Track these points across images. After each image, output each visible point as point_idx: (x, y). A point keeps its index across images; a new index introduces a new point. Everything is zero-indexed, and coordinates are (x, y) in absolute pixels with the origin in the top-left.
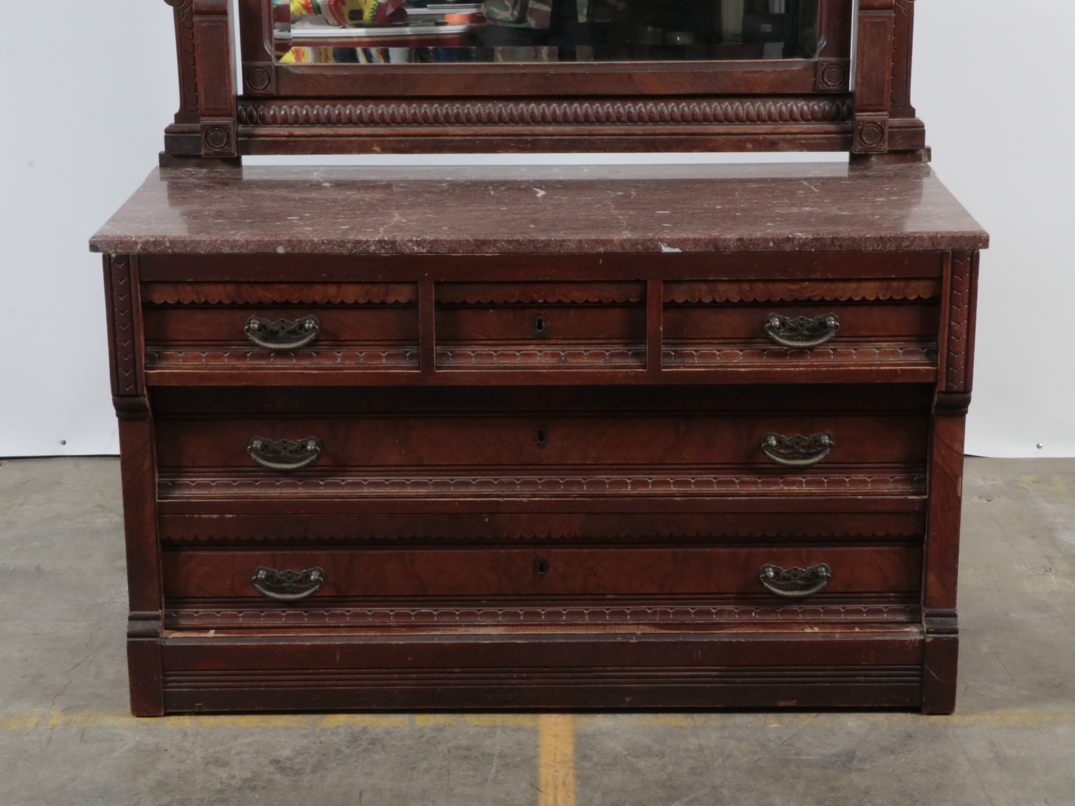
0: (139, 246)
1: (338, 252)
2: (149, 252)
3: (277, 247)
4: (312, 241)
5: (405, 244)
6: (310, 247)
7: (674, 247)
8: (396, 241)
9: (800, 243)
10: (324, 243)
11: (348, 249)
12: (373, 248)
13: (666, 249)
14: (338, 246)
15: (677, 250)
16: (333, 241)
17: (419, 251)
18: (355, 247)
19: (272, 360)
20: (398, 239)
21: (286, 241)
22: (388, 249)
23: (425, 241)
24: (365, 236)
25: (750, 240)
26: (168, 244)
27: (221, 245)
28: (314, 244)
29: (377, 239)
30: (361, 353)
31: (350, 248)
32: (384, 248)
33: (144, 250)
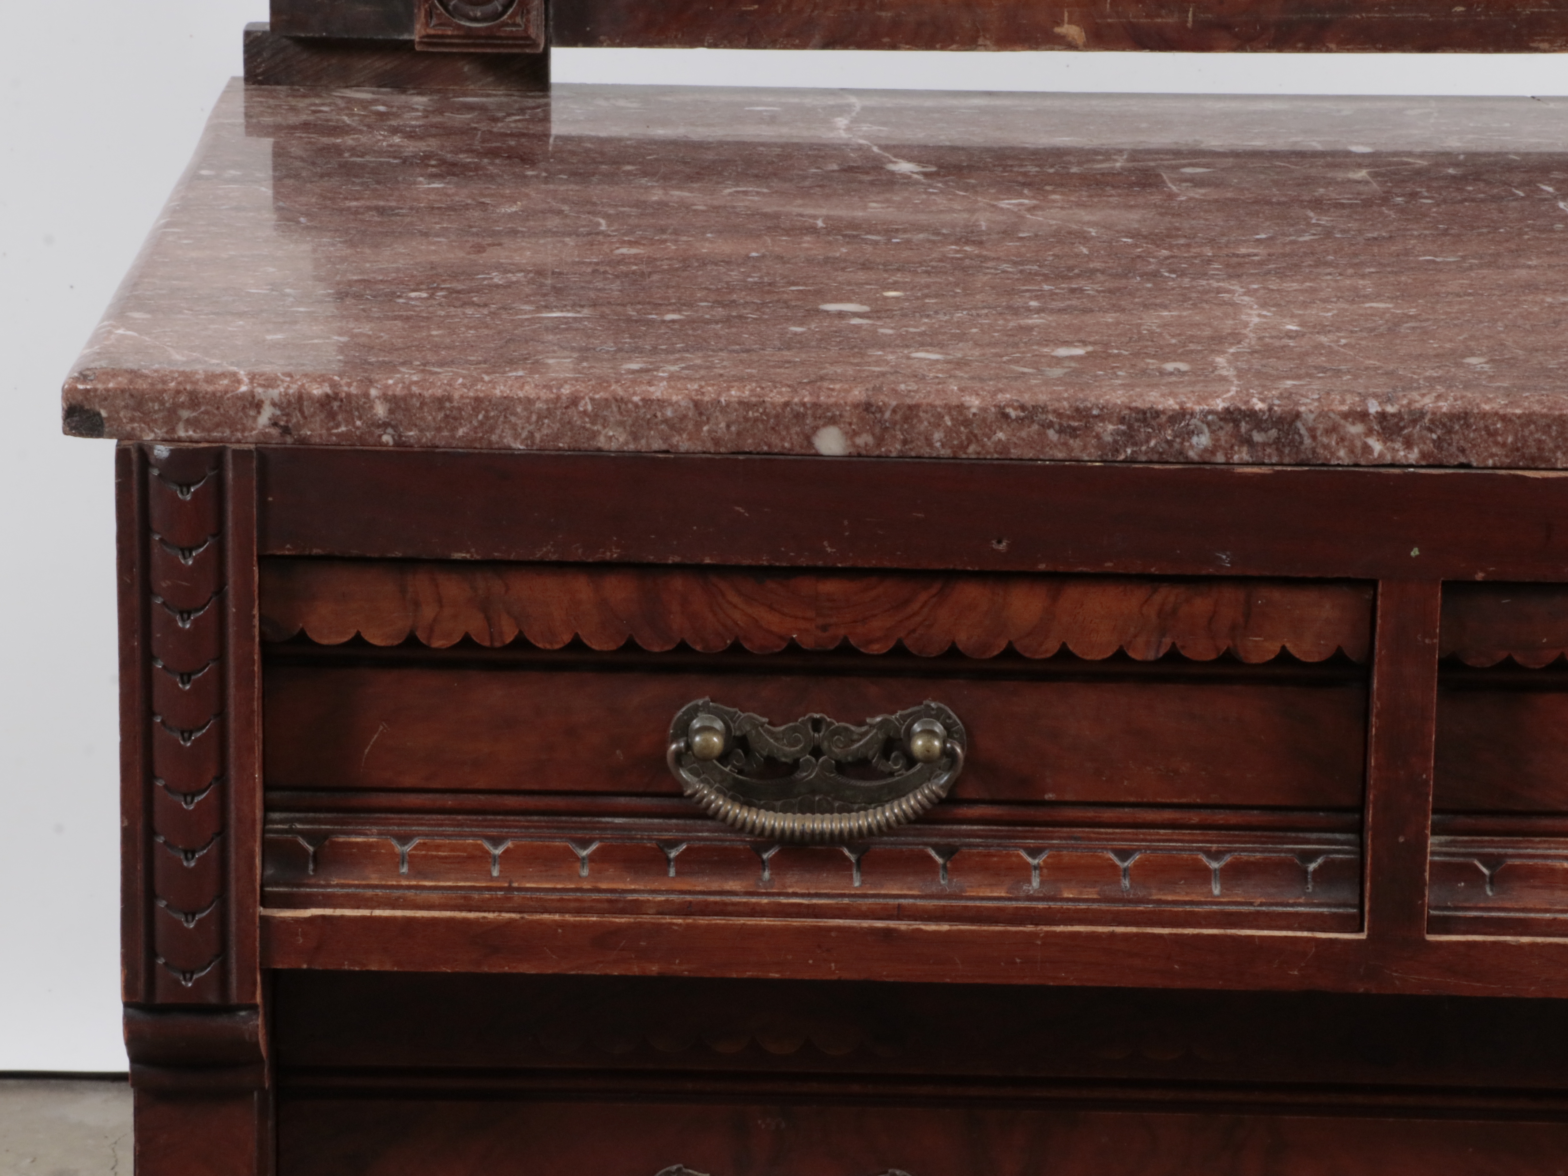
0: (264, 419)
1: (1060, 455)
2: (303, 441)
3: (815, 429)
4: (961, 408)
5: (1333, 429)
6: (948, 432)
8: (1298, 415)
10: (1006, 416)
11: (1101, 446)
12: (1203, 440)
14: (1060, 431)
16: (1044, 409)
17: (1388, 458)
18: (1130, 437)
19: (767, 875)
20: (1308, 406)
21: (856, 406)
22: (1265, 445)
23: (1417, 417)
24: (1172, 394)
26: (380, 410)
27: (595, 417)
28: (967, 423)
29: (1220, 405)
30: (1124, 854)
31: (1108, 439)
32: (1248, 442)
33: (286, 430)
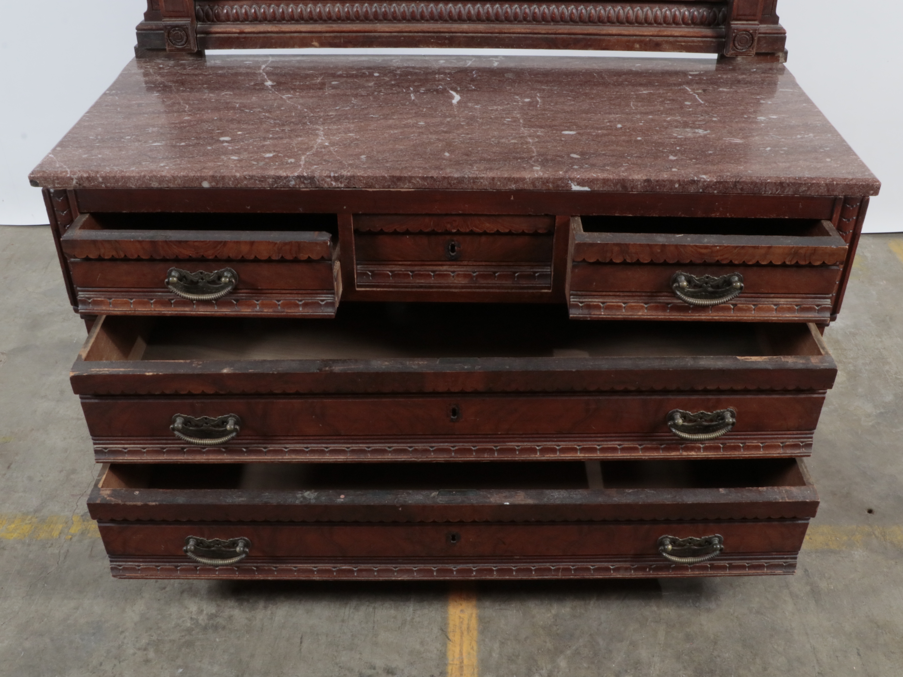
0: (75, 182)
1: (260, 186)
2: (84, 187)
3: (202, 182)
4: (235, 176)
5: (323, 180)
6: (233, 182)
7: (583, 186)
8: (314, 177)
9: (704, 185)
10: (246, 178)
11: (269, 184)
12: (293, 183)
13: (575, 188)
14: (259, 181)
15: (586, 189)
16: (255, 176)
17: (337, 186)
18: (276, 182)
19: (195, 306)
20: (317, 174)
21: (210, 176)
22: (308, 183)
23: (342, 177)
24: (285, 172)
25: (657, 181)
26: (100, 180)
27: (150, 180)
28: (237, 179)
29: (296, 174)
30: (279, 301)
31: (271, 183)
32: (304, 183)
33: (80, 185)
